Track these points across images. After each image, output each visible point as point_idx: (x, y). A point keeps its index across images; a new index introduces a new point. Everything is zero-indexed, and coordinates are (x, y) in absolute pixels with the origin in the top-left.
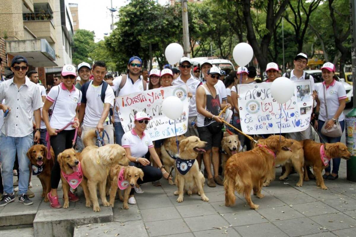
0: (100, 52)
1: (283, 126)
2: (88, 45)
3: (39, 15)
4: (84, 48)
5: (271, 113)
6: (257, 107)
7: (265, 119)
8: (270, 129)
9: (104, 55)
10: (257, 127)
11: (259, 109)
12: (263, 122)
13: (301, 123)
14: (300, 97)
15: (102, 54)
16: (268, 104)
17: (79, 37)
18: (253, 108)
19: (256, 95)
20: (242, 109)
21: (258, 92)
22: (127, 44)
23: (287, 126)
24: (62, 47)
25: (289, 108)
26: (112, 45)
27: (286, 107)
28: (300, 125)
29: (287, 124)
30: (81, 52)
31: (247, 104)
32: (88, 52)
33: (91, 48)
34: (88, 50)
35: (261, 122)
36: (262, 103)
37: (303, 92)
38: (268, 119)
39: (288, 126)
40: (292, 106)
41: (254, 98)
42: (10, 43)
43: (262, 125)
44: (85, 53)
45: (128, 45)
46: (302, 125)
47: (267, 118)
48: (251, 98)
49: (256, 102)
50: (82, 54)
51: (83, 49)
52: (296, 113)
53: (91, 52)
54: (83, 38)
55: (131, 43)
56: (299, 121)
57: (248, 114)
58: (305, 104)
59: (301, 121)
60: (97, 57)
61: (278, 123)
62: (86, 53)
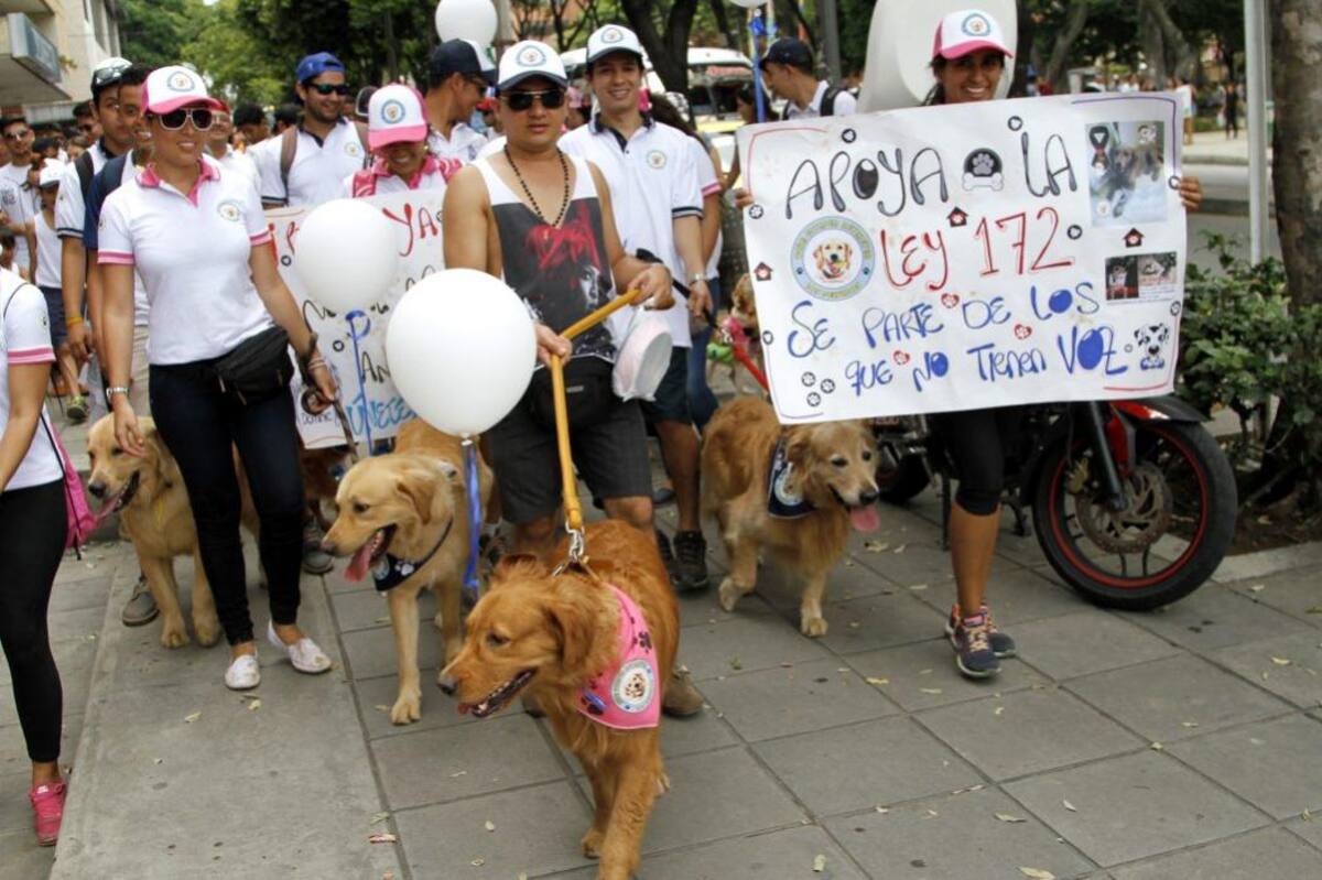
0: (227, 41)
1: (1009, 368)
2: (181, 13)
4: (165, 26)
5: (939, 294)
6: (856, 260)
7: (903, 330)
8: (933, 384)
9: (240, 51)
10: (860, 374)
11: (866, 271)
12: (895, 344)
13: (1106, 349)
14: (1110, 197)
15: (231, 47)
16: (919, 243)
18: (833, 265)
19: (846, 189)
20: (768, 278)
21: (859, 166)
22: (307, 16)
23: (1028, 366)
24: (82, 27)
25: (1044, 262)
26: (262, 20)
27: (1026, 253)
28: (1104, 358)
29: (1031, 357)
30: (157, 40)
31: (800, 246)
32: (182, 40)
33: (193, 25)
34: (179, 31)
35: (885, 350)
36: (883, 234)
37: (1123, 161)
38: (922, 331)
39: (1034, 369)
40: (1062, 248)
41: (840, 205)
43: (890, 364)
44: (171, 45)
45: (312, 21)
46: (1113, 366)
47: (913, 323)
48: (818, 206)
49: (852, 228)
50: (158, 49)
51: (162, 30)
52: (1083, 290)
53: (194, 40)
55: (322, 11)
56: (1096, 336)
57: (807, 303)
58: (1133, 240)
59: (1105, 335)
60: (216, 57)
61: (978, 350)
62: (175, 44)
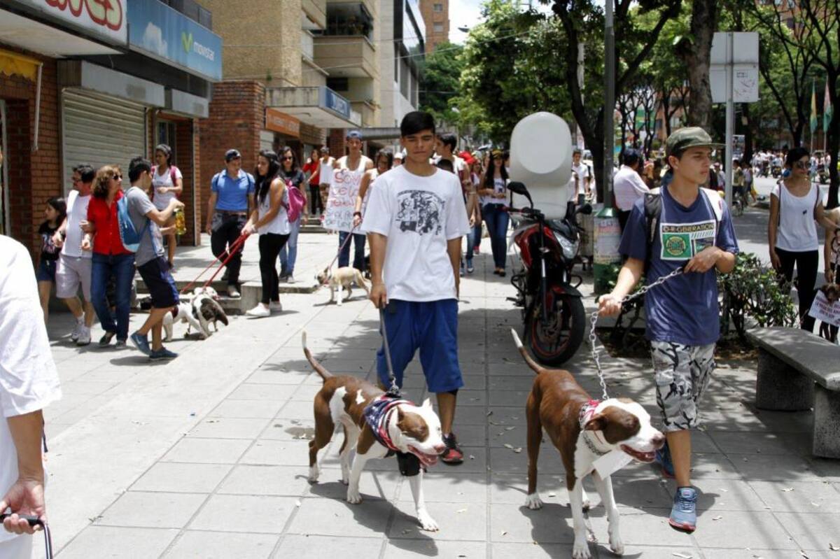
3: (344, 25)
4: (448, 85)
17: (442, 61)
24: (392, 85)
42: (271, 91)
51: (446, 87)
54: (450, 63)
